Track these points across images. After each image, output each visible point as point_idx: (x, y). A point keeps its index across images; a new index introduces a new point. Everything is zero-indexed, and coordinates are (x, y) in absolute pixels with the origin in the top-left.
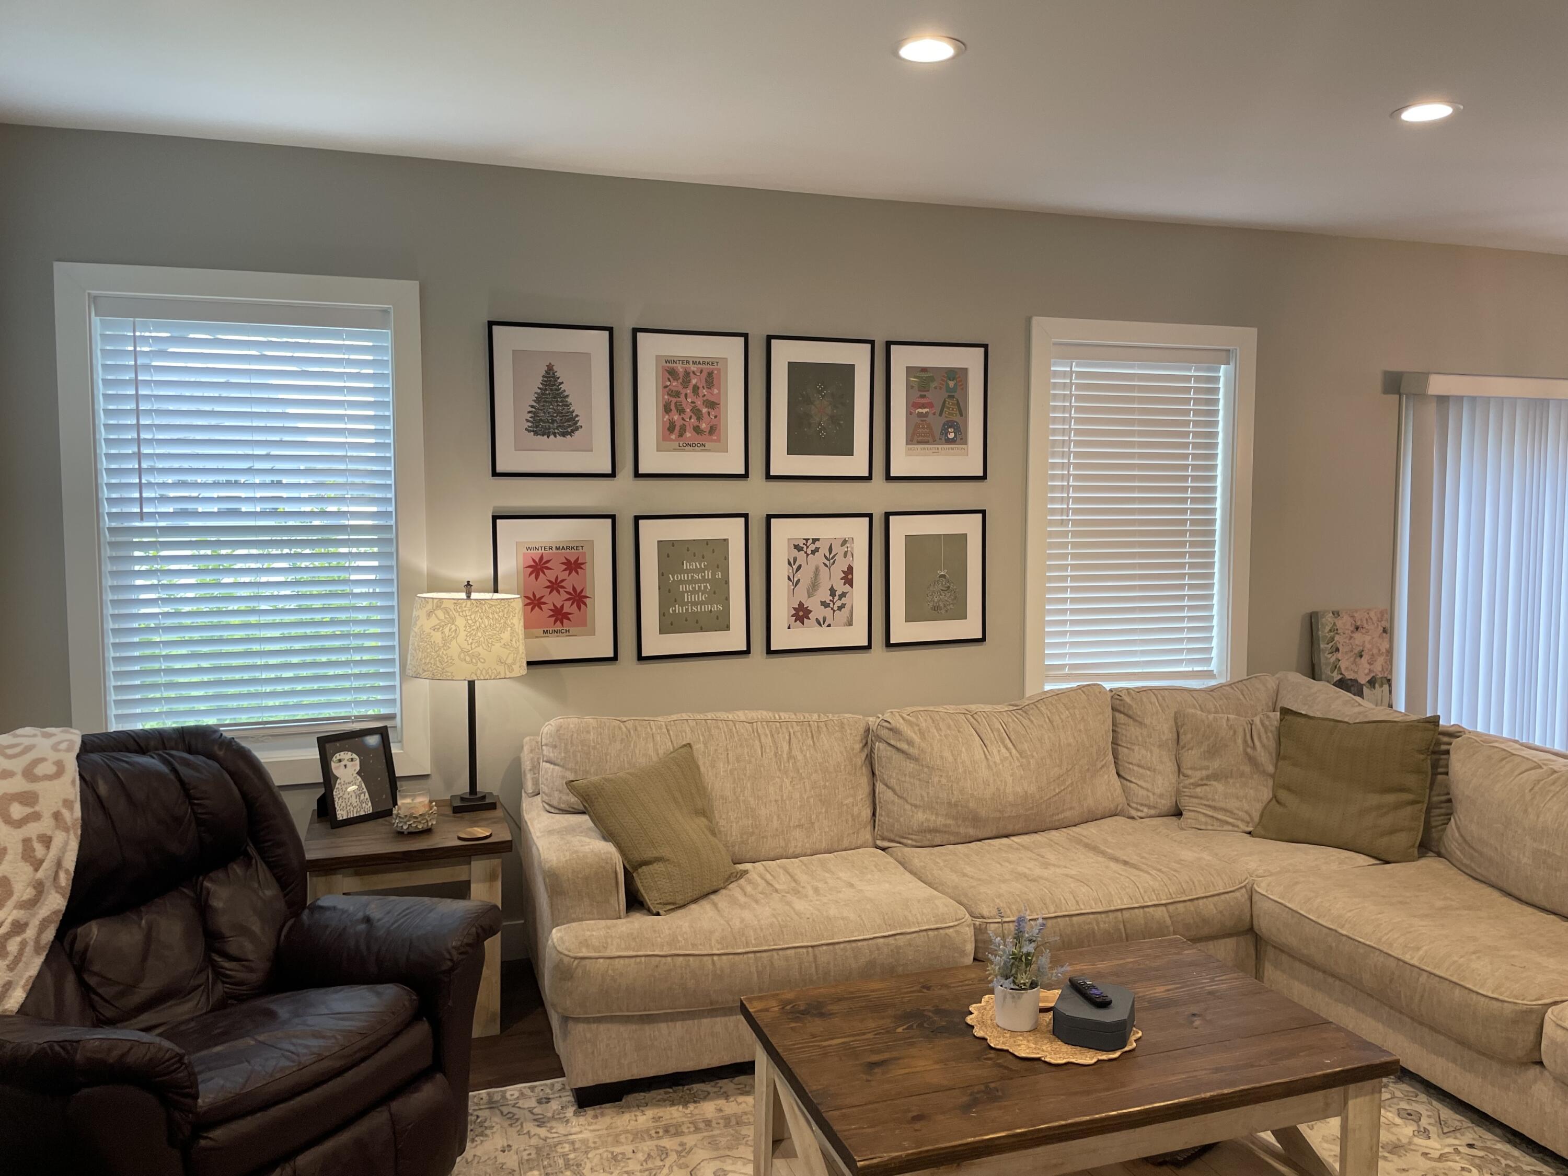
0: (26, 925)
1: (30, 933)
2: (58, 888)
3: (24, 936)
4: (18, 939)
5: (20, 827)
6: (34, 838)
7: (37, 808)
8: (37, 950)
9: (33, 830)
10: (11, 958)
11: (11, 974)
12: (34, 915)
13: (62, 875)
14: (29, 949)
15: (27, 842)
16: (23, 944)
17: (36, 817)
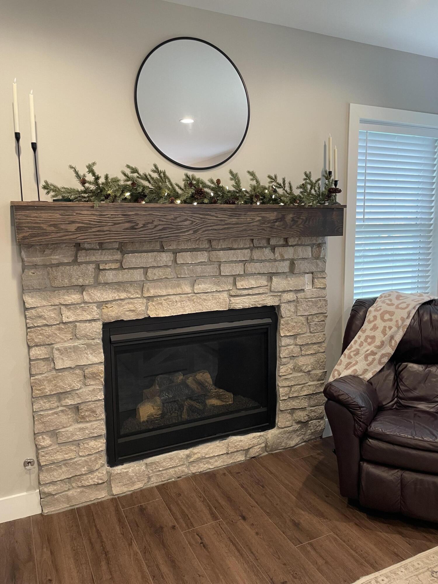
0: (376, 353)
1: (377, 357)
2: (391, 346)
3: (375, 357)
4: (373, 357)
5: (385, 322)
6: (387, 327)
7: (392, 317)
8: (380, 363)
9: (388, 324)
10: (368, 362)
11: (368, 367)
12: (379, 351)
13: (393, 342)
14: (376, 362)
15: (385, 327)
16: (374, 360)
17: (391, 320)
